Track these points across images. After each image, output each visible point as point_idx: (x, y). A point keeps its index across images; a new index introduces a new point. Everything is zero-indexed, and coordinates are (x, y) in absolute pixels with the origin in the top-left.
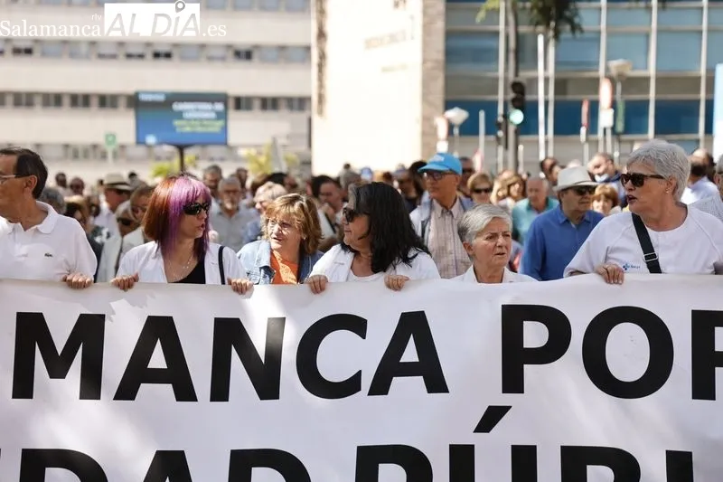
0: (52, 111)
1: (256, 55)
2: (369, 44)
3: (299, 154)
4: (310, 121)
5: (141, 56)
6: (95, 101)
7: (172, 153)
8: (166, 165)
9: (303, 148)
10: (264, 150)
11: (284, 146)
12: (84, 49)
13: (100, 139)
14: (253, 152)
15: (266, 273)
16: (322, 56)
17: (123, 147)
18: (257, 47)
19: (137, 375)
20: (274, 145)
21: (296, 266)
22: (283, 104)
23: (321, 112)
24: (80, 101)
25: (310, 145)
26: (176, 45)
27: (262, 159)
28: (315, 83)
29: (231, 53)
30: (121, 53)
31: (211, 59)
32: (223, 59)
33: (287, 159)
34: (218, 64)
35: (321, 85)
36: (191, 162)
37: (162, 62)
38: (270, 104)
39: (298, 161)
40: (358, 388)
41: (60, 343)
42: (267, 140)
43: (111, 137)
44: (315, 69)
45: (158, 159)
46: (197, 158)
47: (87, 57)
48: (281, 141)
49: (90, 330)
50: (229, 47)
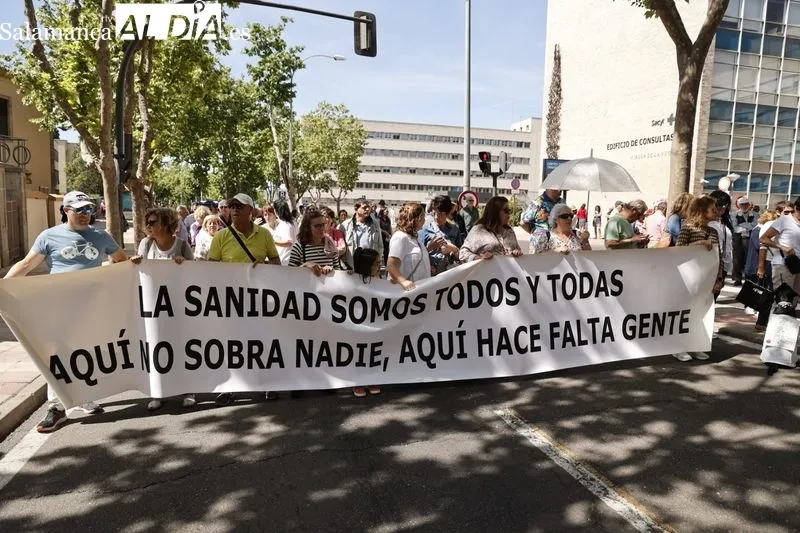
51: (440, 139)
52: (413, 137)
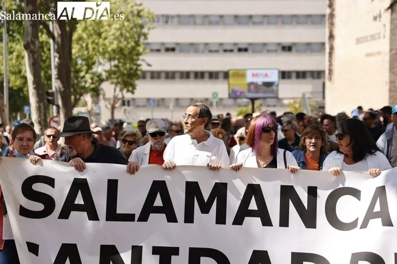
0: (185, 81)
1: (294, 49)
2: (359, 41)
3: (317, 102)
4: (324, 84)
5: (231, 51)
6: (207, 75)
7: (248, 102)
8: (244, 109)
9: (320, 99)
10: (298, 101)
11: (309, 98)
12: (201, 47)
13: (209, 96)
14: (292, 101)
15: (303, 164)
16: (332, 48)
17: (221, 99)
18: (294, 44)
20: (303, 97)
21: (318, 160)
22: (308, 75)
23: (330, 79)
24: (199, 75)
25: (324, 98)
26: (250, 44)
27: (297, 106)
28: (327, 63)
29: (280, 48)
30: (221, 49)
31: (269, 51)
32: (276, 51)
33: (310, 105)
34: (273, 54)
35: (331, 65)
36: (258, 107)
37: (243, 54)
38: (301, 75)
39: (317, 107)
41: (206, 196)
42: (300, 95)
43: (215, 94)
44: (327, 55)
45: (240, 106)
46: (261, 105)
47: (203, 52)
48: (307, 96)
49: (220, 191)
50: (279, 44)
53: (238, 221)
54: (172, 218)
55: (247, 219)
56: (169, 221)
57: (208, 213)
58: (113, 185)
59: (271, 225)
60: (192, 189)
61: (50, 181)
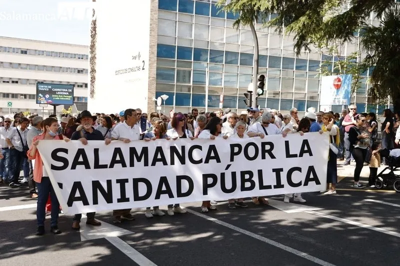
1: (84, 72)
2: (117, 72)
19: (155, 160)
23: (92, 96)
40: (202, 162)
41: (139, 154)
43: (10, 103)
49: (145, 150)
51: (67, 56)
52: (41, 53)
53: (154, 164)
54: (124, 165)
55: (157, 163)
56: (123, 167)
57: (140, 161)
58: (96, 151)
59: (167, 165)
60: (133, 151)
61: (66, 151)
